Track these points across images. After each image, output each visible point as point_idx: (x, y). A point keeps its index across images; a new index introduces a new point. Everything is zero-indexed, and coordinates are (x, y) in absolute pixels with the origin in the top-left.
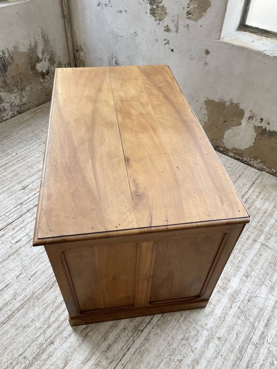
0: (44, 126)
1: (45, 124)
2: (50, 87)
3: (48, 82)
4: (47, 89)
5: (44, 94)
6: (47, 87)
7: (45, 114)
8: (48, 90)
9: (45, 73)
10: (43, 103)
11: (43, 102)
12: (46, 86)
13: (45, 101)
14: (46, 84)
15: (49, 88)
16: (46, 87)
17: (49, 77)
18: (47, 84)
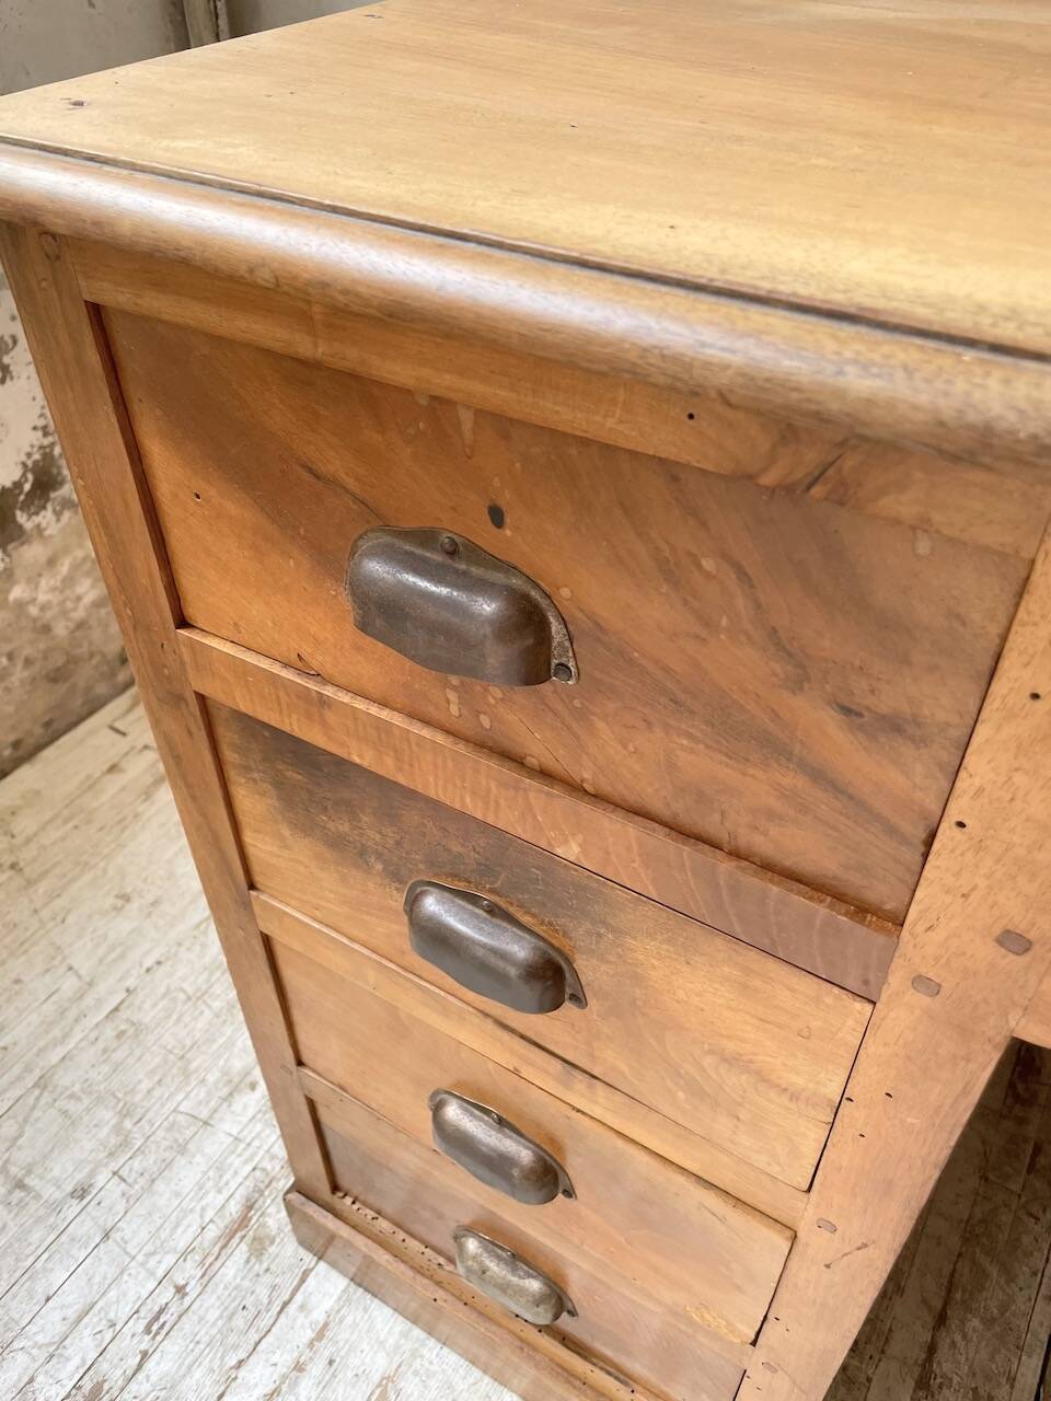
0: (42, 1084)
1: (54, 1057)
2: (79, 598)
3: (52, 562)
4: (46, 629)
5: (26, 674)
6: (43, 608)
7: (42, 888)
8: (61, 630)
9: (18, 485)
10: (20, 753)
11: (16, 745)
12: (34, 600)
13: (39, 731)
14: (33, 581)
15: (64, 613)
16: (33, 611)
17: (58, 514)
18: (43, 582)
